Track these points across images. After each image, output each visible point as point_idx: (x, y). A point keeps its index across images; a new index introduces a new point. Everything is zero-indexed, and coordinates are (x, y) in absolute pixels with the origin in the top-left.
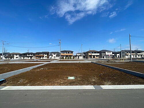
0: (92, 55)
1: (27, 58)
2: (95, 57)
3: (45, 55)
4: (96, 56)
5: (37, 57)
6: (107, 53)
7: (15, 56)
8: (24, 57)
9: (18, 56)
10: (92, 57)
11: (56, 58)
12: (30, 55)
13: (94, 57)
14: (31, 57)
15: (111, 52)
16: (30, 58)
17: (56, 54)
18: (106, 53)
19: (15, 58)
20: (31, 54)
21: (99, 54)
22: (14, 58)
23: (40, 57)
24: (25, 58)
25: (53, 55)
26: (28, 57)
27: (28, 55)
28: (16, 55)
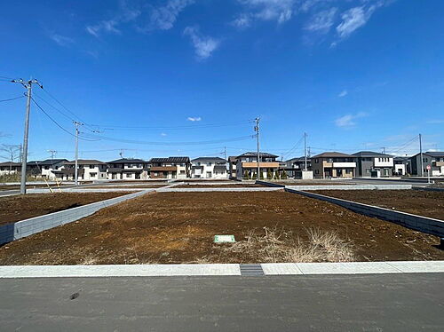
0: (333, 168)
1: (124, 175)
2: (341, 173)
3: (179, 168)
4: (344, 171)
5: (156, 174)
6: (378, 163)
7: (88, 170)
8: (114, 174)
9: (96, 170)
10: (334, 172)
11: (214, 176)
12: (135, 168)
13: (339, 174)
14: (138, 173)
15: (391, 160)
16: (134, 175)
17: (213, 165)
18: (376, 160)
19: (87, 177)
20: (137, 163)
21: (353, 165)
22: (83, 176)
23: (166, 173)
24: (119, 175)
25: (205, 166)
26: (129, 173)
27: (126, 168)
28: (91, 167)
